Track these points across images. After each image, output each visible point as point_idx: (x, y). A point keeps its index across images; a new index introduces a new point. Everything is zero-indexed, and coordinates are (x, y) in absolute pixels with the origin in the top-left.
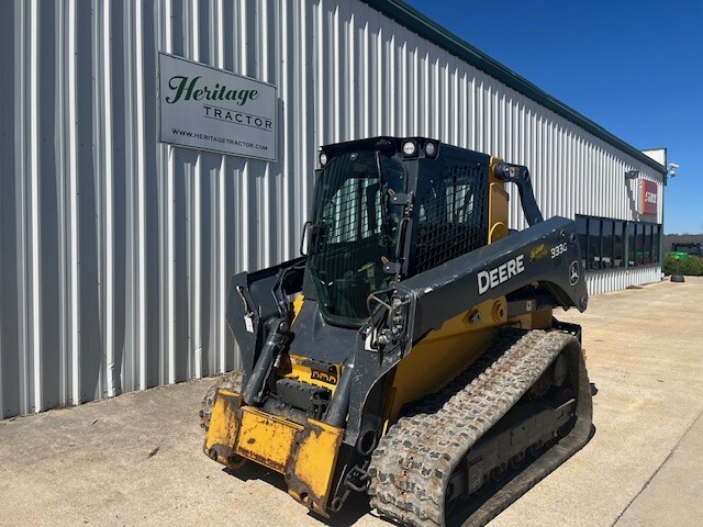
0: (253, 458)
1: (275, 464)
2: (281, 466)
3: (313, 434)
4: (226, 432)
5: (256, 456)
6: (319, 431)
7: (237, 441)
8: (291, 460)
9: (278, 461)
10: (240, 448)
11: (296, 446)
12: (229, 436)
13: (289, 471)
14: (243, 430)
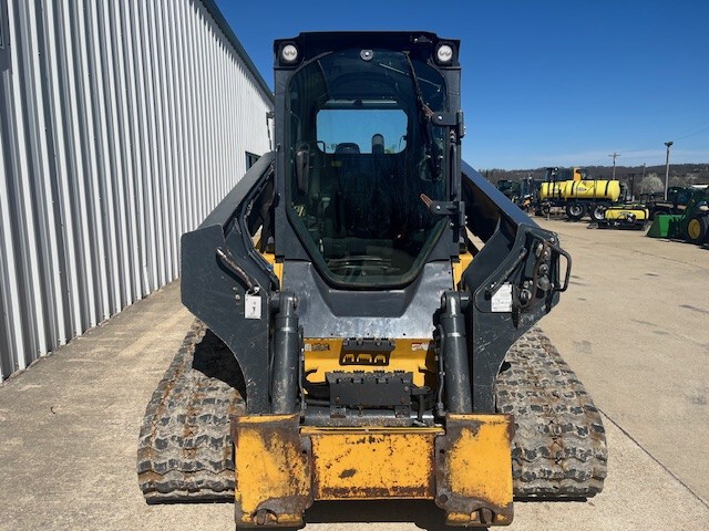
0: (361, 496)
1: (409, 490)
2: (421, 490)
3: (466, 433)
4: (284, 477)
5: (367, 490)
6: (474, 428)
7: (314, 483)
8: (438, 475)
9: (413, 484)
10: (326, 490)
11: (440, 455)
12: (293, 480)
13: (441, 491)
14: (320, 463)
